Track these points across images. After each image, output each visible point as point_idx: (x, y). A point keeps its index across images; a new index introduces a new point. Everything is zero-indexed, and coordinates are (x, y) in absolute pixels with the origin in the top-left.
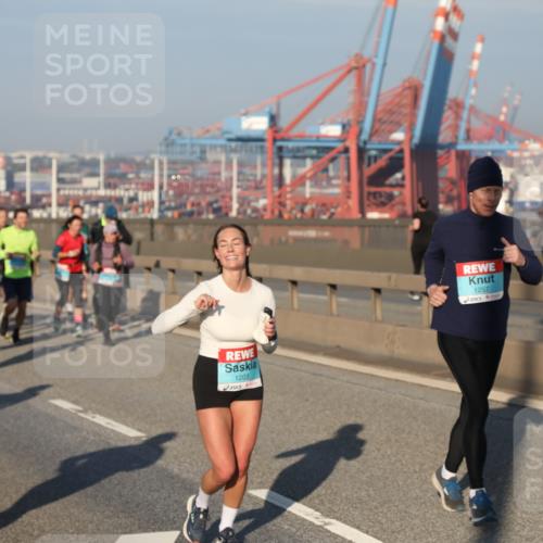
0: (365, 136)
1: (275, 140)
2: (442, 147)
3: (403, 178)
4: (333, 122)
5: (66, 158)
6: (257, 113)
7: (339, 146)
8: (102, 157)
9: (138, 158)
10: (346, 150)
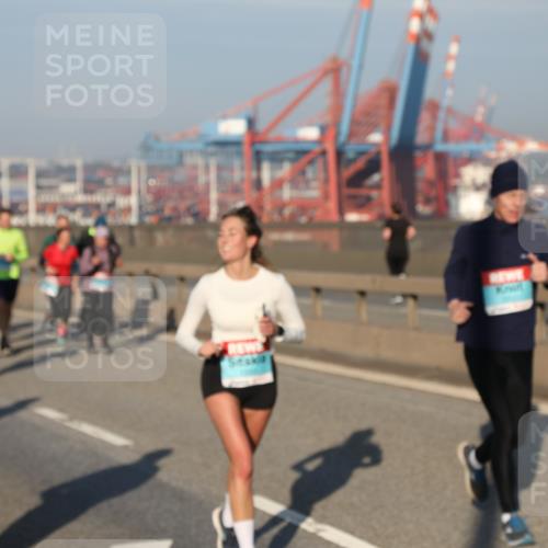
0: (342, 138)
1: (253, 143)
2: (419, 148)
3: (382, 180)
4: (310, 124)
5: (43, 164)
6: (235, 116)
7: (317, 149)
8: (79, 163)
9: (116, 164)
10: (324, 153)
